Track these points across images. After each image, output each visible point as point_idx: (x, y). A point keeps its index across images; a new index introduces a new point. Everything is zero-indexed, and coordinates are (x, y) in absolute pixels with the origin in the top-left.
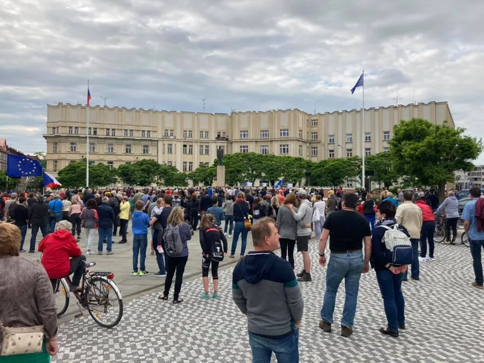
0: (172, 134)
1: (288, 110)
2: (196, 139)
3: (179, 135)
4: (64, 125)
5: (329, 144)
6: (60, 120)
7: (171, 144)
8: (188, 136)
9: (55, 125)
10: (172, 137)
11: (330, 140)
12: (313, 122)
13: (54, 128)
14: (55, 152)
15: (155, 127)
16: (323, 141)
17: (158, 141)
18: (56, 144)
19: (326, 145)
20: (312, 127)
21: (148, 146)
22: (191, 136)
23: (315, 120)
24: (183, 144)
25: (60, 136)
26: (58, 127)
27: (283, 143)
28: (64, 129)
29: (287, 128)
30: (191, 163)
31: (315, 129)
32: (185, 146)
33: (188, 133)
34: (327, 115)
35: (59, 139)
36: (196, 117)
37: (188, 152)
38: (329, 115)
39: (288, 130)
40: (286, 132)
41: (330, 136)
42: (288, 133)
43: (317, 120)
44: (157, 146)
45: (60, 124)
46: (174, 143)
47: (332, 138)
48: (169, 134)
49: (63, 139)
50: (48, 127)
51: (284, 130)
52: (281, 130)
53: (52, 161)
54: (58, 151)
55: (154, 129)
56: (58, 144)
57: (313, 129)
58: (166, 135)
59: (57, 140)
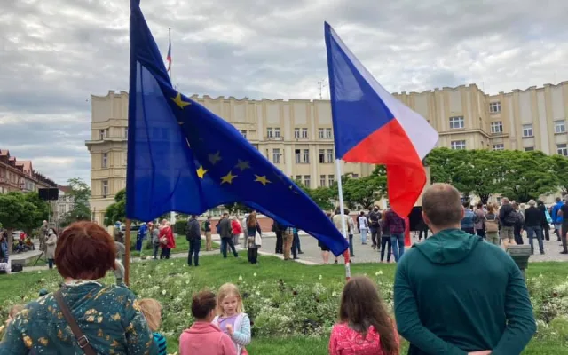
0: (278, 135)
1: (460, 86)
2: (313, 139)
3: (288, 135)
4: (117, 124)
5: (523, 138)
6: (112, 117)
7: (278, 149)
8: (301, 136)
9: (104, 126)
10: (277, 139)
11: (525, 132)
12: (493, 106)
13: (102, 131)
14: (104, 168)
15: (252, 124)
16: (513, 134)
17: (258, 145)
18: (105, 155)
19: (519, 140)
20: (491, 114)
22: (305, 135)
23: (495, 104)
24: (295, 148)
25: (112, 142)
26: (108, 129)
27: (457, 139)
28: (117, 131)
29: (461, 115)
30: (307, 177)
31: (497, 117)
32: (298, 151)
33: (301, 131)
34: (517, 94)
35: (111, 146)
36: (312, 107)
37: (302, 160)
38: (521, 94)
39: (462, 118)
40: (460, 120)
41: (524, 125)
42: (462, 123)
43: (499, 103)
45: (111, 123)
46: (281, 147)
47: (528, 129)
48: (274, 134)
49: (115, 146)
50: (93, 130)
51: (456, 118)
52: (451, 119)
53: (100, 182)
54: (108, 165)
55: (252, 128)
56: (109, 154)
57: (493, 117)
58: (269, 136)
59: (106, 149)
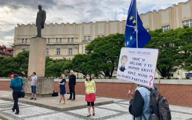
0: (89, 40)
15: (77, 35)
17: (78, 44)
21: (72, 49)
29: (190, 19)
36: (107, 25)
40: (190, 22)
44: (78, 49)
58: (85, 40)
